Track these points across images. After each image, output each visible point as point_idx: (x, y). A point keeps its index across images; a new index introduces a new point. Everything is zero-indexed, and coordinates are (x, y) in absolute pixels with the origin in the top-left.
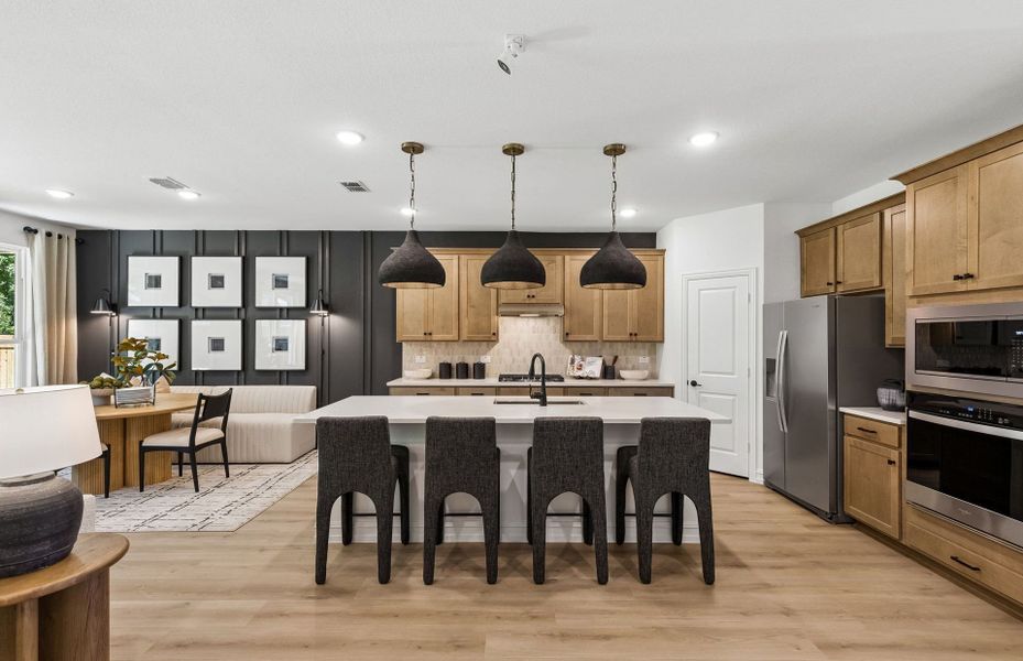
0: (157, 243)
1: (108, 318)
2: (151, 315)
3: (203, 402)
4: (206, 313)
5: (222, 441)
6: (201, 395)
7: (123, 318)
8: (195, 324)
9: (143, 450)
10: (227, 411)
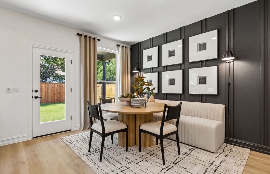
0: (151, 43)
1: (138, 74)
2: (149, 71)
3: (167, 109)
4: (168, 68)
5: (176, 133)
6: (166, 105)
7: (142, 73)
8: (164, 73)
9: (141, 131)
10: (179, 116)
